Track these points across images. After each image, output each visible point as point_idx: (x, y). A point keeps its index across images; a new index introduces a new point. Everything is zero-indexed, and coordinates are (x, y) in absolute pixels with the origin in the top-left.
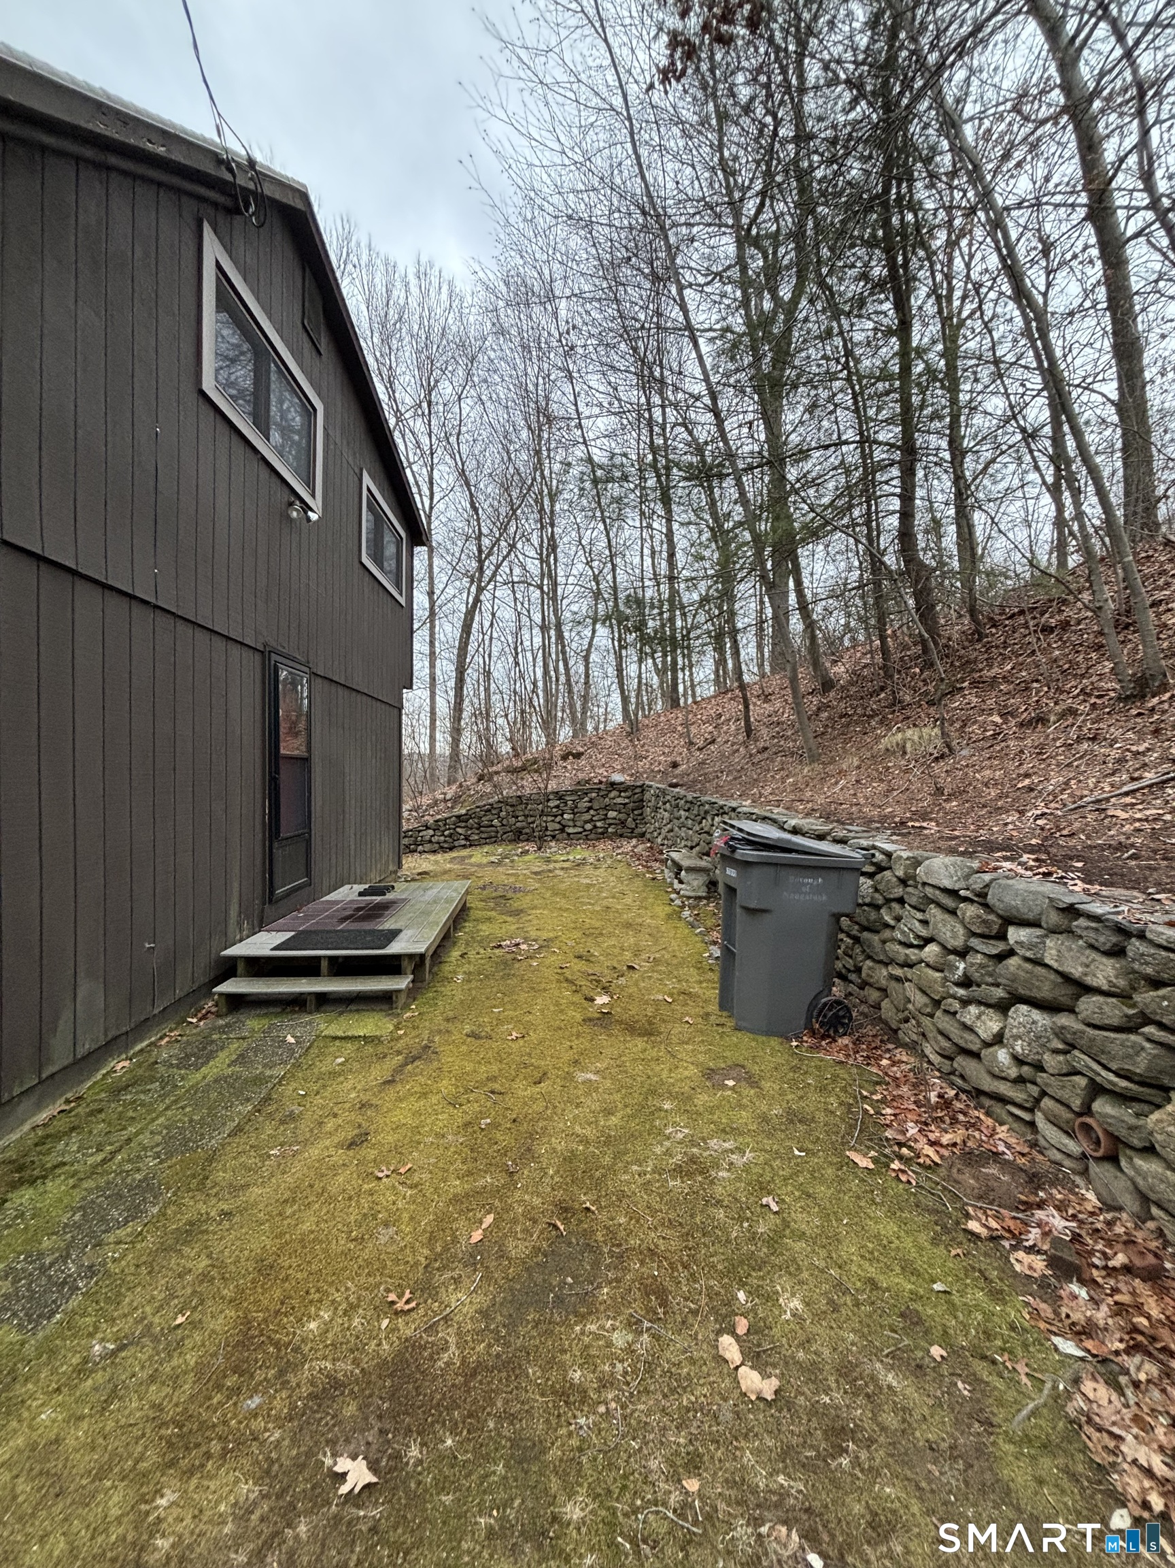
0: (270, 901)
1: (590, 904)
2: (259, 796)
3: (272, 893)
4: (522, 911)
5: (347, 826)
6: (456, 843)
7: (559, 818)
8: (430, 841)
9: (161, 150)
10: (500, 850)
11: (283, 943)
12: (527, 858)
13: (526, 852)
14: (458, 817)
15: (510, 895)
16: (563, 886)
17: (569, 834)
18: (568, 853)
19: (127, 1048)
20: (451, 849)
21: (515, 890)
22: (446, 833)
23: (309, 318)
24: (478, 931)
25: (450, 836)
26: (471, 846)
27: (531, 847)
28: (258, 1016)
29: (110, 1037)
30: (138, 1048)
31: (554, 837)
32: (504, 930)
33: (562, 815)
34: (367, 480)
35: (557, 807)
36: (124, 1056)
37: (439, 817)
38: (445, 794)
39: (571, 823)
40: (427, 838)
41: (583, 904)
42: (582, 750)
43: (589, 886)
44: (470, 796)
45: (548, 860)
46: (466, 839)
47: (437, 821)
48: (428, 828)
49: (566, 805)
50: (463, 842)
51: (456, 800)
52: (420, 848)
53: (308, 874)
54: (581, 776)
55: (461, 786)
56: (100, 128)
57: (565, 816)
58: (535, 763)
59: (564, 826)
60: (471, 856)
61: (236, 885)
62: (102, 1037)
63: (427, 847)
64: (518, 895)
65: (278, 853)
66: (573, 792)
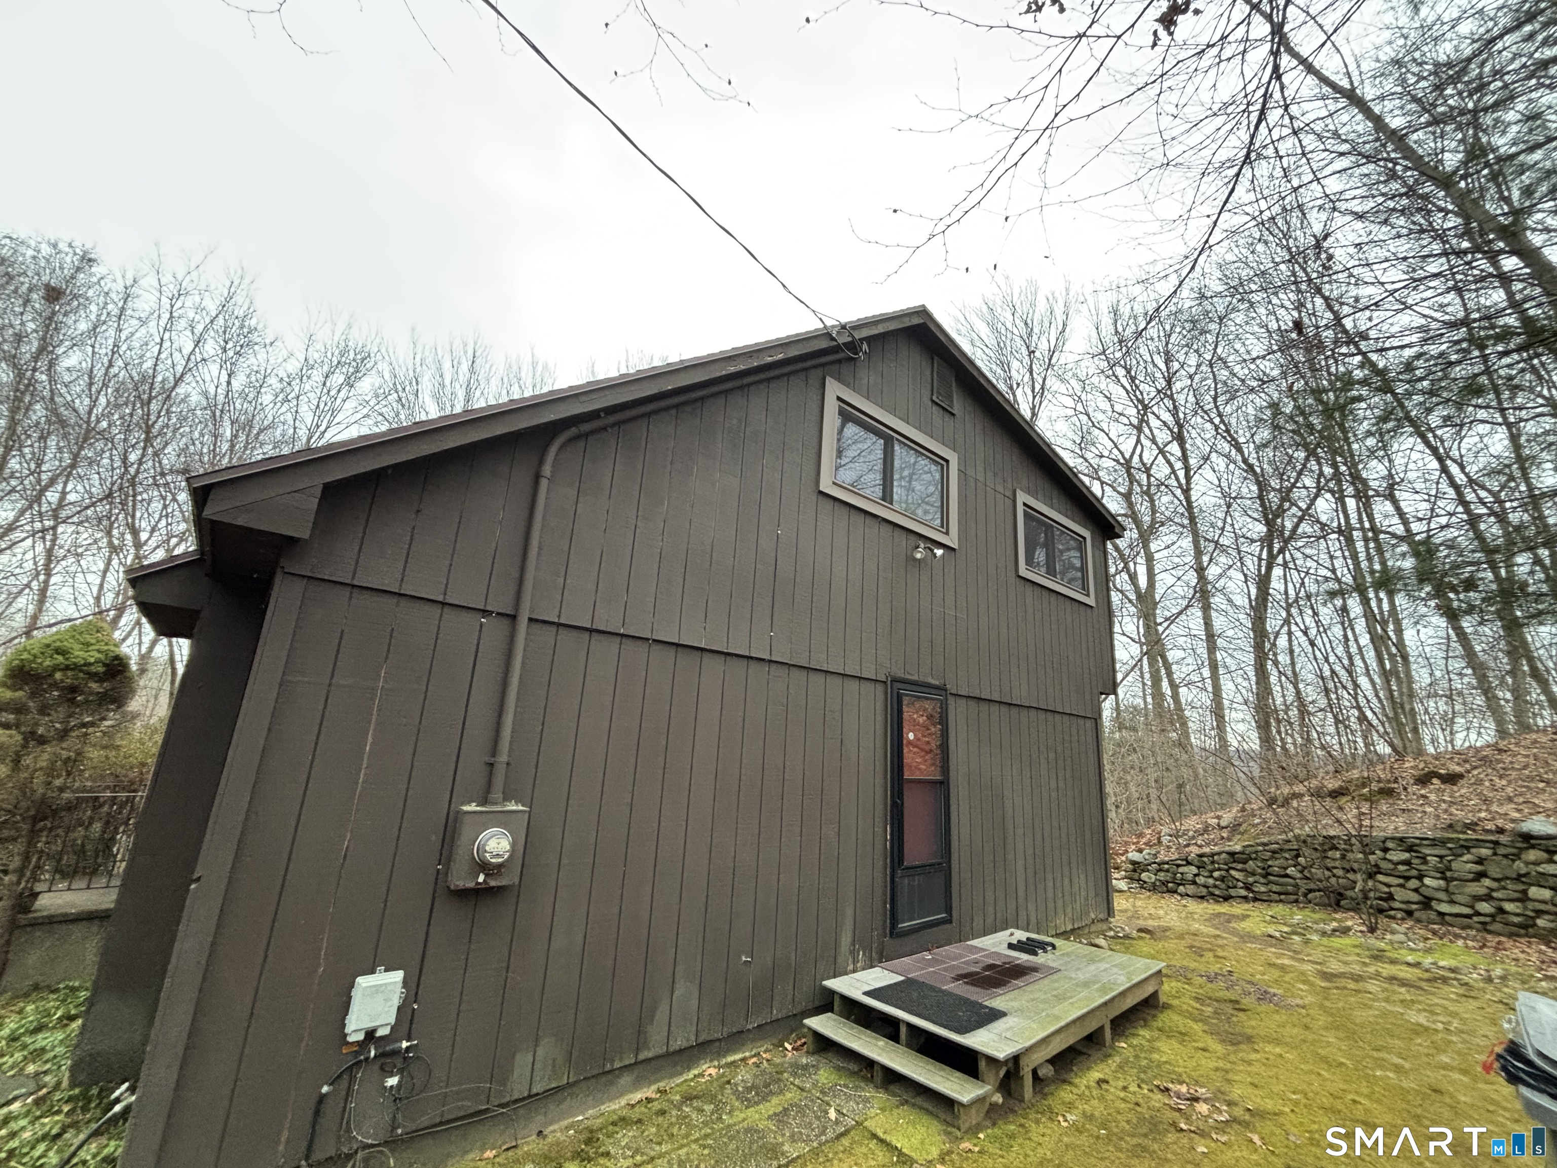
0: (891, 934)
1: (1398, 1069)
2: (879, 820)
3: (893, 926)
4: (1249, 1039)
5: (1010, 856)
6: (1233, 892)
7: (1414, 883)
8: (1194, 883)
9: (781, 356)
10: (1298, 917)
11: (875, 990)
12: (1339, 942)
13: (1345, 931)
14: (1232, 854)
15: (1246, 1002)
16: (1360, 1015)
17: (1441, 914)
18: (1428, 951)
19: (720, 1054)
20: (1227, 898)
21: (1264, 996)
22: (1216, 874)
23: (939, 393)
24: (1153, 1050)
25: (1222, 879)
26: (1255, 900)
27: (1353, 921)
28: (838, 1069)
29: (700, 1040)
30: (730, 1059)
31: (1410, 913)
32: (1192, 1064)
33: (1420, 877)
34: (1022, 497)
35: (1407, 863)
36: (716, 1063)
37: (1206, 850)
38: (1219, 818)
39: (1442, 896)
40: (1190, 877)
41: (1380, 1063)
42: (1458, 769)
43: (1420, 1030)
44: (1254, 826)
45: (1378, 956)
46: (1248, 887)
47: (1201, 856)
48: (1189, 863)
49: (1425, 862)
50: (1243, 892)
51: (1235, 828)
52: (1181, 889)
53: (949, 910)
54: (1459, 814)
55: (1243, 810)
56: (732, 369)
57: (1427, 881)
58: (1364, 785)
59: (1430, 899)
60: (1245, 917)
61: (849, 912)
62: (693, 1038)
63: (1191, 889)
64: (1264, 1007)
65: (904, 883)
66: (1435, 842)
